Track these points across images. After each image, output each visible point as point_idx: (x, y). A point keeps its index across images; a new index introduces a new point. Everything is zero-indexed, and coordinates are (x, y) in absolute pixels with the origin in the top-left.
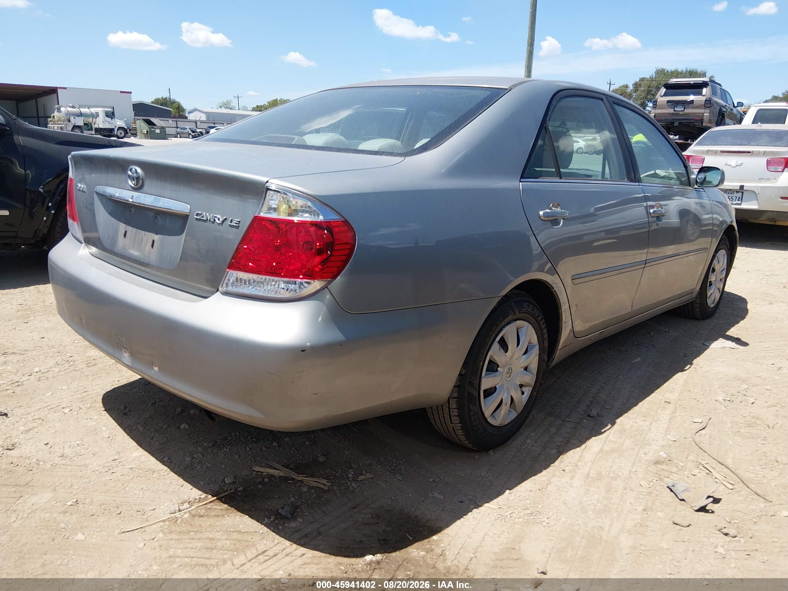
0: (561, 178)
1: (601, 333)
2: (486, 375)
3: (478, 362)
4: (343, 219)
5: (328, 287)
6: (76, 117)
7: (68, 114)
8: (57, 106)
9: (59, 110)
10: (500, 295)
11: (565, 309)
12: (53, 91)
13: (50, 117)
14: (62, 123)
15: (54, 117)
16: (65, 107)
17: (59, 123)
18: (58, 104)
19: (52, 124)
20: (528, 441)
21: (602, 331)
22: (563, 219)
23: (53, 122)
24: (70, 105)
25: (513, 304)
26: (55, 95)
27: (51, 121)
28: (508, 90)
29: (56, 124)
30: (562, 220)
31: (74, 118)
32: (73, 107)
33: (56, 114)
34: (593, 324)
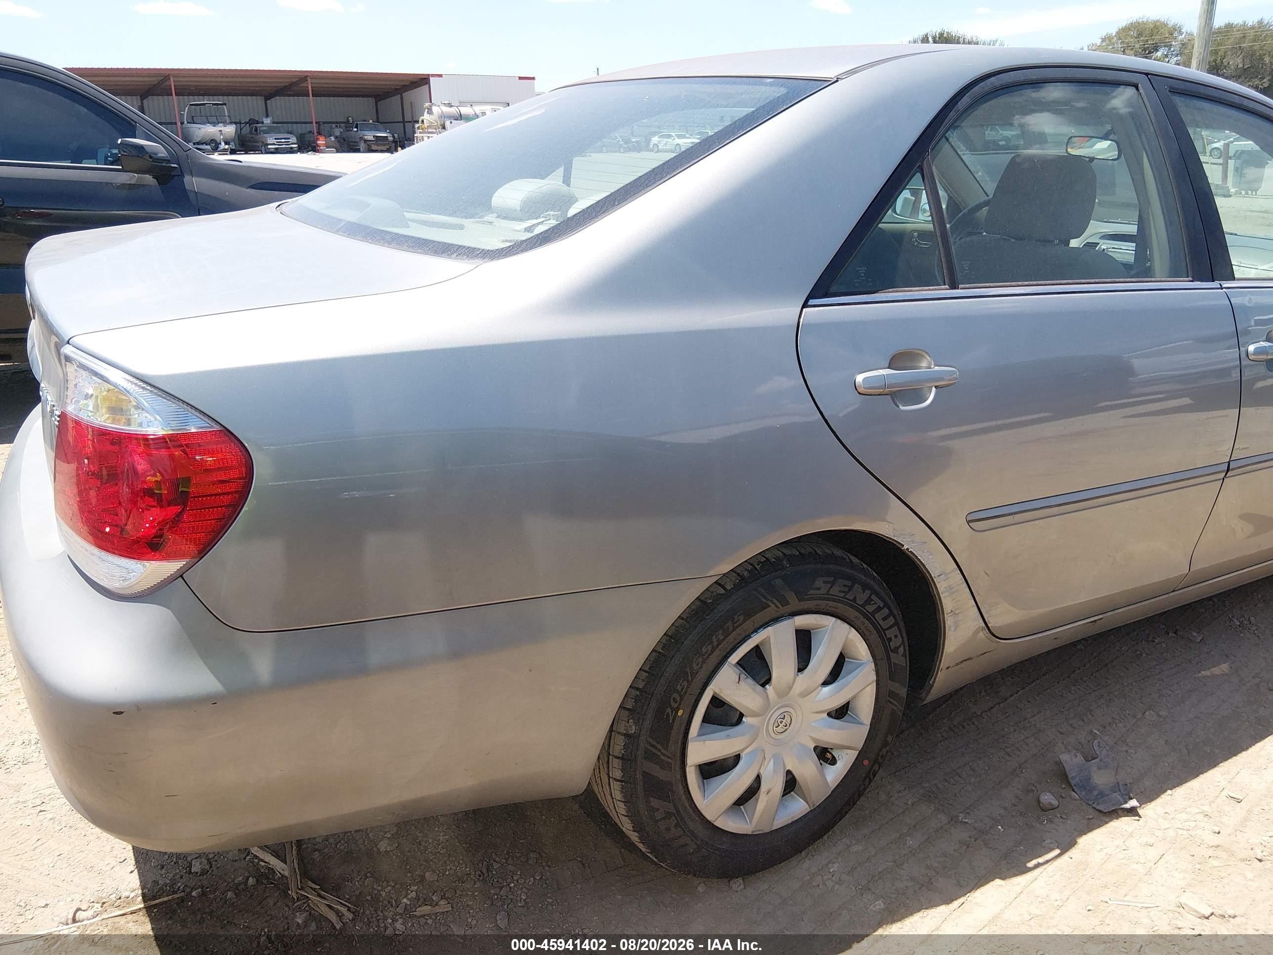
0: (954, 286)
1: (1095, 621)
2: (699, 735)
3: (669, 710)
4: (217, 428)
5: (184, 576)
6: (453, 121)
7: (443, 116)
8: (427, 104)
9: (430, 112)
10: (711, 573)
11: (950, 588)
12: (423, 81)
13: (417, 122)
14: (434, 131)
15: (423, 121)
16: (439, 106)
17: (430, 130)
18: (431, 102)
19: (420, 133)
20: (834, 868)
21: (1100, 617)
22: (936, 387)
23: (422, 129)
24: (446, 102)
25: (779, 582)
26: (427, 85)
27: (418, 128)
28: (831, 82)
29: (425, 133)
30: (934, 389)
31: (451, 122)
32: (450, 105)
33: (426, 117)
34: (1052, 608)
